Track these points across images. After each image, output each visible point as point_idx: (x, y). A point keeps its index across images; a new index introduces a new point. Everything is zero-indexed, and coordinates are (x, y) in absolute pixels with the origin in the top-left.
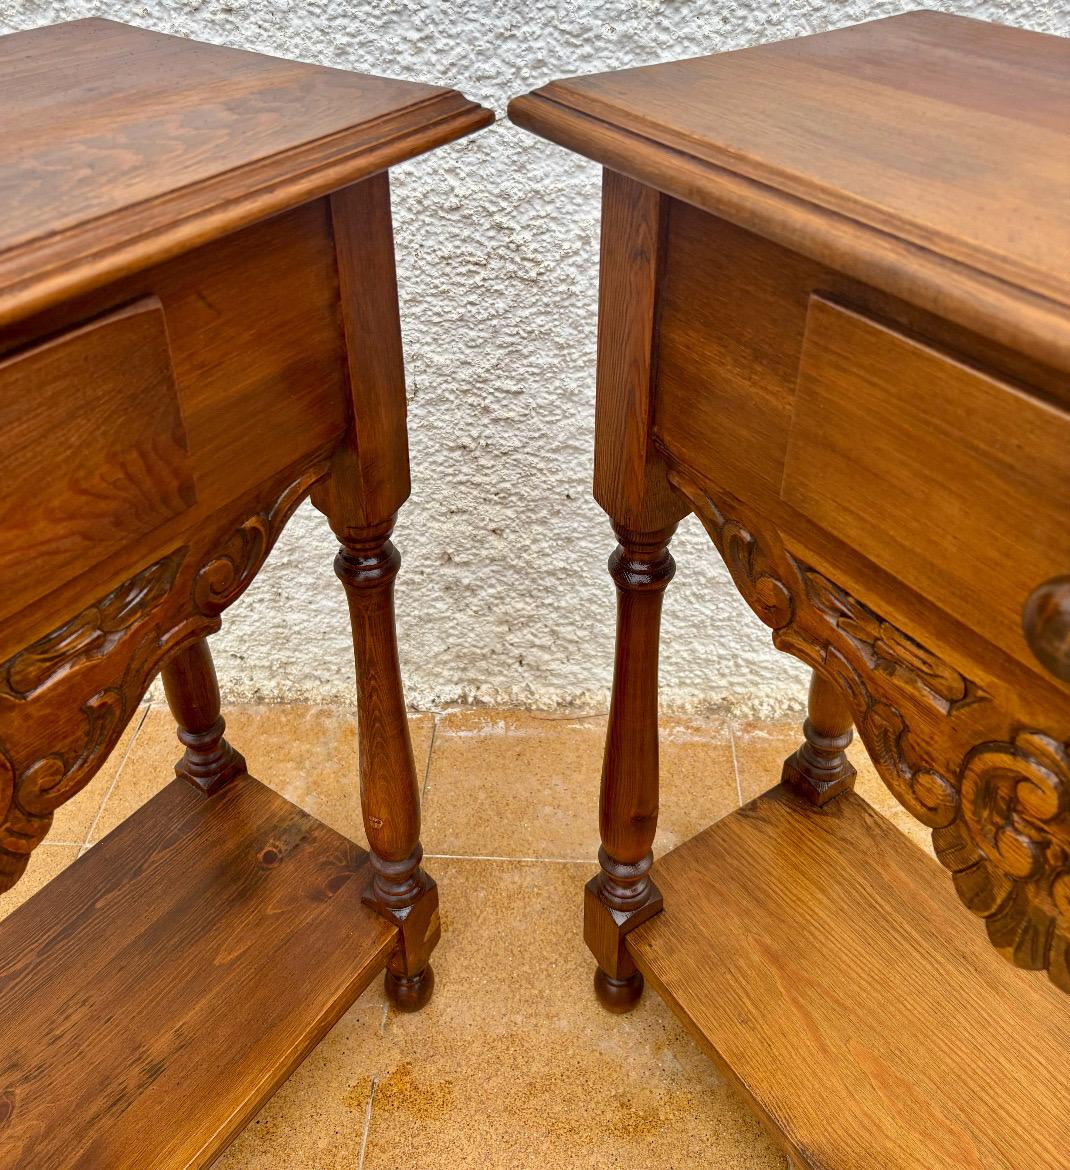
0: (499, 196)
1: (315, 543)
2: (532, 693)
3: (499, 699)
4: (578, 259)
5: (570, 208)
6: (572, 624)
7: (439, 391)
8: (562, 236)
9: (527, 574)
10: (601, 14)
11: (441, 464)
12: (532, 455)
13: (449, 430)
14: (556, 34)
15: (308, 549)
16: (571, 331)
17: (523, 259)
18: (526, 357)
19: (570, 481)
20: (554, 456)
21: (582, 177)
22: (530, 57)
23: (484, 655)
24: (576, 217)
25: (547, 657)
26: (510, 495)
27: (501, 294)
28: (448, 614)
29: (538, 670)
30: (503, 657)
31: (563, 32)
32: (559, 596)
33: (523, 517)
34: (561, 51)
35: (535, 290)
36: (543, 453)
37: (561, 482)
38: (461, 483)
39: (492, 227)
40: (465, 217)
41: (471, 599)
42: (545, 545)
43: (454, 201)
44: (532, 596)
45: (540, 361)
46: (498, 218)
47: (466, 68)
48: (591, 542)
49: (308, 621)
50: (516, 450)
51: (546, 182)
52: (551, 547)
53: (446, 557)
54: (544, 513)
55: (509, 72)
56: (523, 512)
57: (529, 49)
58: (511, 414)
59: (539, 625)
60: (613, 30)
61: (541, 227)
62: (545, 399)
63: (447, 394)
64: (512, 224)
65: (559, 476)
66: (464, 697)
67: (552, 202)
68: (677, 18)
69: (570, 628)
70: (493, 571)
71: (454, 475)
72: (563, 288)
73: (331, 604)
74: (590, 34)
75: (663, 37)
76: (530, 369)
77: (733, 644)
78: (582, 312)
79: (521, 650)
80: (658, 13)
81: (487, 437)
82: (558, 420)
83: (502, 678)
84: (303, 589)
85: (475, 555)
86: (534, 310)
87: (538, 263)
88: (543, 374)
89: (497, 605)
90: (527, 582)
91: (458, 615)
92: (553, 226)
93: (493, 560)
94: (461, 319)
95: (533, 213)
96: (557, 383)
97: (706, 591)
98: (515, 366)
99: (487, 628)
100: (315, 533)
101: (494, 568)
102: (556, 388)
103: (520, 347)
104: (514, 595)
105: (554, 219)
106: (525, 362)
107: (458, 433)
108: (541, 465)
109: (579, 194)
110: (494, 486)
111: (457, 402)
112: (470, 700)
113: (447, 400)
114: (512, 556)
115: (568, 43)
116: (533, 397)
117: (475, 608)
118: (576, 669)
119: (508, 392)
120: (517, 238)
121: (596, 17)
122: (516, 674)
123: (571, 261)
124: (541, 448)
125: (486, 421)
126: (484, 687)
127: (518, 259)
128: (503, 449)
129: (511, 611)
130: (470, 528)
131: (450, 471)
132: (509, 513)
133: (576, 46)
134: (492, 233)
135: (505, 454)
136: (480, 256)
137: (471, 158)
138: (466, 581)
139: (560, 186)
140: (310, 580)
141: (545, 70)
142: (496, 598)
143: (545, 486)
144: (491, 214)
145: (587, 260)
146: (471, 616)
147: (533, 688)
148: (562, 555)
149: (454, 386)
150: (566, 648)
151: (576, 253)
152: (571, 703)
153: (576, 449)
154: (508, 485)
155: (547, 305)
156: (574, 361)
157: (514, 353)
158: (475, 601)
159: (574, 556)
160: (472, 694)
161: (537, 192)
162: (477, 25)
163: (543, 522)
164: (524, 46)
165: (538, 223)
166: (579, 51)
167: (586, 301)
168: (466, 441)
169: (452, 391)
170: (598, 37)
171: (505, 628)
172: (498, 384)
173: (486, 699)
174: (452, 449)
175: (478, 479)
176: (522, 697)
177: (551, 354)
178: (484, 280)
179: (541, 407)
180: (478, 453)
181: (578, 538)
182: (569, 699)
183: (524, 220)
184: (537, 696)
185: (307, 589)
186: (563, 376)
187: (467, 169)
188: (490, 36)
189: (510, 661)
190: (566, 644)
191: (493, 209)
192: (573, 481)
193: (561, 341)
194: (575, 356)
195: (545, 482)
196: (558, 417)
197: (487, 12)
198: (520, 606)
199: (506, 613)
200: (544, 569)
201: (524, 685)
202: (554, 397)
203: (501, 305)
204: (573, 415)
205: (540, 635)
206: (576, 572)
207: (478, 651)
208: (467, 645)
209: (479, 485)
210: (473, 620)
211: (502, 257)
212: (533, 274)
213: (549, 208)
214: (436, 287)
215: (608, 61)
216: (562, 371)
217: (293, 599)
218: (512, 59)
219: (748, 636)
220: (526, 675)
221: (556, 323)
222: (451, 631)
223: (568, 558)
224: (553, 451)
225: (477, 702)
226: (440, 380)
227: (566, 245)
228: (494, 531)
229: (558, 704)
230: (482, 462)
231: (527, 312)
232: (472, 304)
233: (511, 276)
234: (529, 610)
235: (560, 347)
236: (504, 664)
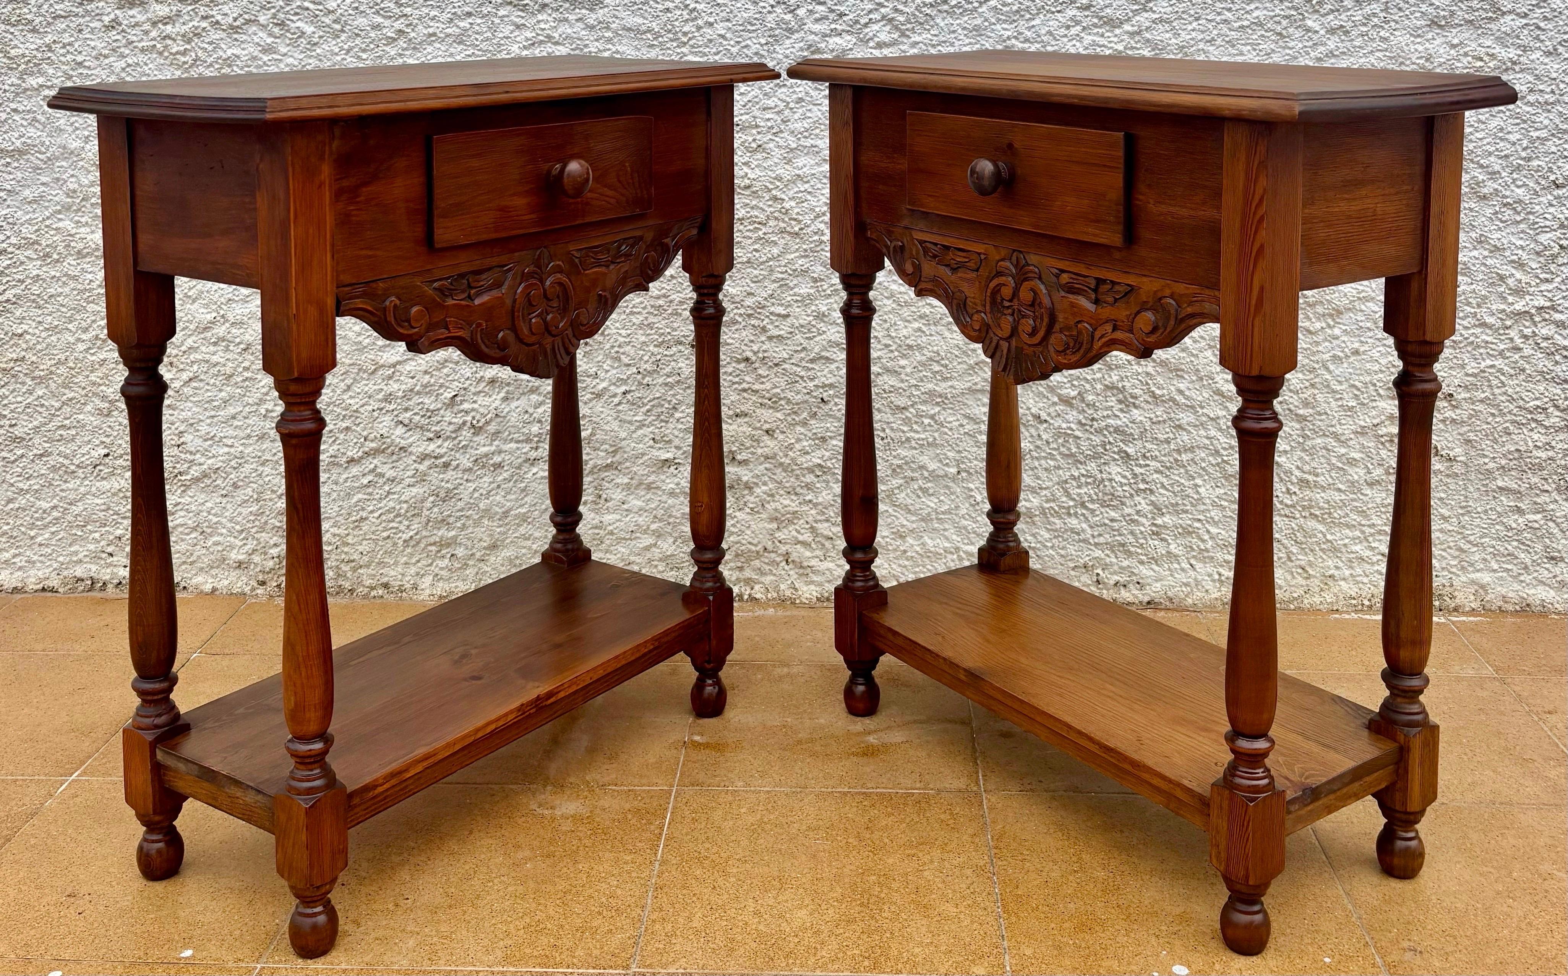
0: (775, 178)
1: (633, 445)
2: (796, 590)
3: (769, 596)
5: (819, 186)
6: (827, 521)
9: (793, 470)
11: (731, 374)
12: (796, 365)
13: (737, 345)
15: (628, 449)
17: (790, 219)
18: (792, 289)
19: (824, 386)
20: (810, 366)
23: (758, 552)
25: (808, 554)
26: (780, 399)
29: (801, 567)
30: (773, 555)
32: (817, 493)
33: (789, 419)
36: (804, 364)
38: (744, 390)
39: (771, 199)
40: (753, 192)
41: (748, 497)
42: (805, 443)
43: (747, 182)
44: (796, 494)
46: (774, 192)
47: (757, 103)
49: (619, 520)
51: (804, 170)
52: (810, 445)
54: (805, 415)
56: (789, 414)
57: (794, 92)
58: (782, 332)
59: (802, 521)
63: (737, 317)
64: (783, 196)
65: (816, 382)
67: (808, 182)
69: (826, 525)
70: (766, 469)
71: (740, 383)
72: (816, 238)
73: (639, 503)
76: (795, 298)
77: (954, 537)
79: (788, 547)
81: (765, 351)
83: (772, 577)
84: (619, 490)
85: (753, 453)
86: (797, 254)
87: (800, 222)
88: (805, 301)
89: (769, 502)
90: (792, 479)
91: (738, 514)
92: (809, 197)
93: (767, 458)
94: (748, 262)
95: (796, 189)
96: (813, 308)
97: (929, 485)
99: (760, 525)
100: (634, 436)
101: (768, 465)
103: (788, 282)
104: (782, 492)
105: (809, 193)
106: (791, 292)
107: (743, 347)
108: (803, 373)
110: (768, 392)
111: (743, 323)
112: (746, 597)
113: (737, 322)
114: (781, 454)
116: (797, 318)
117: (751, 506)
118: (831, 565)
119: (779, 315)
120: (787, 205)
122: (783, 572)
124: (802, 359)
125: (764, 338)
126: (757, 587)
127: (787, 220)
128: (776, 361)
129: (780, 507)
131: (737, 379)
132: (779, 415)
134: (770, 203)
135: (776, 365)
136: (762, 217)
137: (759, 156)
138: (745, 479)
140: (626, 480)
143: (805, 392)
144: (770, 190)
147: (797, 586)
148: (819, 453)
149: (742, 311)
150: (823, 545)
153: (827, 358)
154: (778, 390)
155: (806, 250)
157: (784, 286)
158: (752, 499)
159: (827, 454)
160: (747, 592)
161: (799, 176)
163: (804, 424)
165: (800, 195)
168: (749, 354)
169: (741, 315)
171: (774, 525)
172: (772, 309)
173: (758, 596)
174: (738, 361)
175: (756, 387)
176: (788, 593)
177: (809, 286)
178: (765, 234)
179: (802, 326)
180: (757, 365)
181: (831, 438)
183: (791, 194)
184: (800, 593)
186: (817, 303)
187: (756, 163)
189: (778, 559)
190: (823, 541)
191: (771, 187)
192: (826, 386)
193: (815, 275)
194: (825, 287)
195: (805, 388)
199: (776, 510)
200: (805, 465)
202: (811, 319)
203: (776, 251)
205: (802, 531)
207: (753, 548)
208: (744, 542)
209: (757, 391)
210: (750, 517)
211: (776, 218)
212: (796, 229)
213: (807, 186)
216: (816, 299)
219: (965, 528)
220: (791, 573)
225: (751, 599)
227: (817, 209)
228: (767, 432)
229: (818, 600)
230: (760, 372)
231: (792, 256)
232: (756, 250)
233: (783, 231)
234: (794, 506)
235: (815, 280)
236: (773, 563)
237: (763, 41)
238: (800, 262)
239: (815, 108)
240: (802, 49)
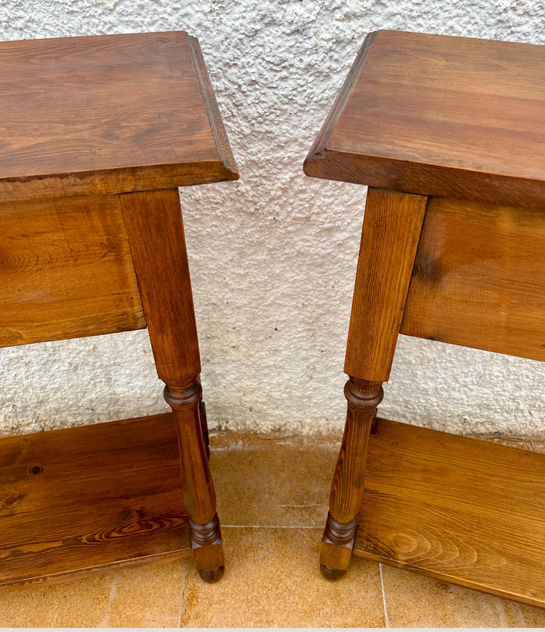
2: (258, 425)
3: (239, 428)
4: (281, 202)
5: (275, 171)
6: (279, 391)
7: (197, 275)
8: (270, 188)
9: (253, 368)
10: (293, 50)
12: (254, 308)
13: (204, 294)
14: (264, 63)
16: (277, 241)
17: (246, 201)
18: (249, 255)
19: (277, 321)
20: (267, 309)
21: (282, 152)
22: (247, 78)
24: (278, 176)
25: (265, 407)
26: (242, 329)
27: (232, 220)
28: (209, 387)
29: (261, 413)
30: (241, 408)
31: (269, 62)
32: (272, 378)
33: (250, 339)
34: (268, 75)
35: (253, 218)
36: (261, 307)
37: (272, 322)
38: (213, 323)
41: (222, 380)
42: (263, 353)
44: (256, 378)
45: (258, 258)
48: (290, 351)
50: (245, 305)
51: (260, 155)
52: (266, 354)
53: (206, 360)
54: (262, 337)
55: (233, 88)
56: (249, 337)
57: (246, 73)
58: (242, 286)
59: (261, 392)
60: (301, 60)
61: (256, 182)
62: (262, 278)
63: (202, 276)
65: (271, 319)
66: (220, 427)
67: (263, 167)
68: (344, 53)
69: (278, 393)
70: (234, 367)
71: (208, 318)
72: (271, 217)
74: (286, 64)
75: (334, 66)
76: (252, 262)
78: (283, 231)
79: (251, 404)
80: (331, 50)
81: (228, 299)
82: (269, 290)
83: (241, 418)
84: (124, 376)
85: (223, 359)
86: (254, 229)
87: (255, 203)
88: (260, 265)
89: (236, 383)
90: (253, 372)
92: (264, 181)
93: (233, 361)
94: (209, 235)
95: (251, 174)
96: (269, 270)
98: (243, 260)
99: (231, 394)
101: (235, 365)
102: (268, 273)
103: (246, 250)
104: (246, 378)
105: (264, 177)
106: (249, 258)
107: (210, 297)
108: (260, 313)
109: (280, 162)
110: (232, 324)
111: (209, 280)
112: (223, 429)
113: (203, 279)
114: (244, 359)
115: (271, 69)
116: (255, 277)
117: (223, 385)
118: (282, 412)
119: (239, 274)
120: (242, 189)
121: (290, 52)
122: (248, 415)
123: (276, 202)
124: (259, 304)
125: (226, 290)
126: (230, 422)
127: (243, 201)
128: (238, 305)
129: (245, 386)
130: (219, 346)
131: (206, 317)
132: (242, 338)
133: (277, 71)
135: (238, 307)
136: (219, 198)
138: (218, 372)
139: (268, 158)
141: (257, 86)
142: (236, 380)
143: (262, 324)
145: (285, 202)
146: (222, 388)
147: (258, 422)
148: (273, 358)
149: (206, 271)
150: (276, 403)
151: (279, 198)
152: (279, 429)
154: (241, 324)
155: (261, 227)
156: (279, 257)
157: (242, 254)
158: (224, 381)
159: (280, 359)
160: (224, 426)
161: (253, 161)
162: (211, 57)
163: (262, 342)
164: (243, 71)
165: (255, 180)
166: (279, 75)
167: (285, 225)
168: (215, 301)
169: (205, 274)
170: (292, 66)
171: (242, 394)
172: (232, 270)
173: (232, 428)
174: (207, 305)
175: (223, 321)
176: (252, 427)
177: (265, 253)
178: (222, 212)
179: (259, 282)
180: (222, 307)
181: (282, 350)
182: (277, 427)
183: (246, 178)
184: (260, 426)
185: (126, 377)
186: (272, 266)
188: (220, 64)
189: (244, 409)
190: (276, 401)
193: (271, 247)
194: (279, 255)
195: (262, 322)
196: (270, 288)
197: (217, 49)
198: (249, 383)
199: (241, 387)
200: (263, 365)
201: (253, 421)
202: (266, 277)
203: (233, 227)
204: (278, 287)
205: (261, 397)
206: (281, 367)
207: (226, 405)
209: (224, 323)
210: (223, 390)
211: (232, 199)
212: (252, 210)
213: (261, 171)
214: (192, 216)
215: (299, 81)
216: (271, 263)
217: (119, 381)
218: (235, 80)
220: (254, 416)
221: (267, 237)
222: (211, 396)
223: (276, 360)
224: (267, 306)
225: (227, 430)
226: (197, 268)
227: (273, 193)
228: (233, 347)
229: (272, 430)
230: (225, 311)
231: (249, 231)
232: (216, 226)
233: (239, 210)
234: (255, 385)
235: (270, 250)
236: (241, 411)
237: (206, 8)
238: (257, 236)
239: (270, 92)
240: (254, 21)
